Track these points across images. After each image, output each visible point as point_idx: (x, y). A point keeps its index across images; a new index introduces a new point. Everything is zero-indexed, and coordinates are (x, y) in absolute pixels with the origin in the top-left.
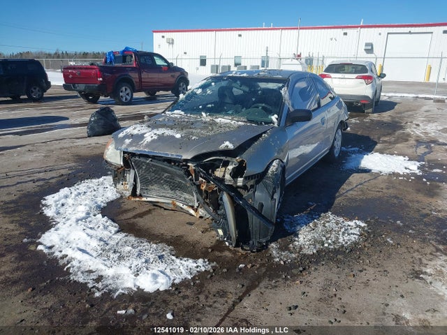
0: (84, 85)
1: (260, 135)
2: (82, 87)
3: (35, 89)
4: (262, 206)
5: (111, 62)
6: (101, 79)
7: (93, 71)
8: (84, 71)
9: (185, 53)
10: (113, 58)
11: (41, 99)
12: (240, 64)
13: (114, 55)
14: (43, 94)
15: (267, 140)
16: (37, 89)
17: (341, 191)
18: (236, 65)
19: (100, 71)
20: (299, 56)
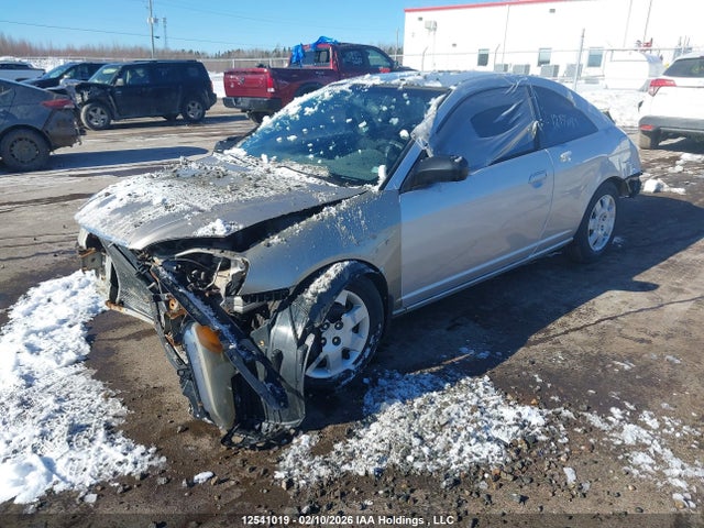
0: (249, 99)
1: (317, 209)
2: (245, 102)
3: (193, 105)
4: (279, 356)
5: (298, 62)
6: (272, 90)
7: (262, 77)
8: (249, 76)
9: (454, 45)
10: (301, 55)
11: (201, 120)
12: (548, 62)
13: (303, 51)
14: (204, 113)
15: (332, 220)
16: (197, 105)
17: (555, 327)
18: (540, 63)
19: (272, 76)
20: (648, 45)
